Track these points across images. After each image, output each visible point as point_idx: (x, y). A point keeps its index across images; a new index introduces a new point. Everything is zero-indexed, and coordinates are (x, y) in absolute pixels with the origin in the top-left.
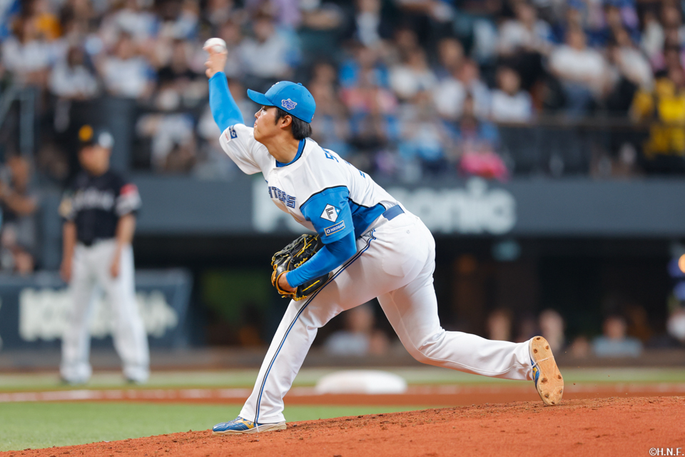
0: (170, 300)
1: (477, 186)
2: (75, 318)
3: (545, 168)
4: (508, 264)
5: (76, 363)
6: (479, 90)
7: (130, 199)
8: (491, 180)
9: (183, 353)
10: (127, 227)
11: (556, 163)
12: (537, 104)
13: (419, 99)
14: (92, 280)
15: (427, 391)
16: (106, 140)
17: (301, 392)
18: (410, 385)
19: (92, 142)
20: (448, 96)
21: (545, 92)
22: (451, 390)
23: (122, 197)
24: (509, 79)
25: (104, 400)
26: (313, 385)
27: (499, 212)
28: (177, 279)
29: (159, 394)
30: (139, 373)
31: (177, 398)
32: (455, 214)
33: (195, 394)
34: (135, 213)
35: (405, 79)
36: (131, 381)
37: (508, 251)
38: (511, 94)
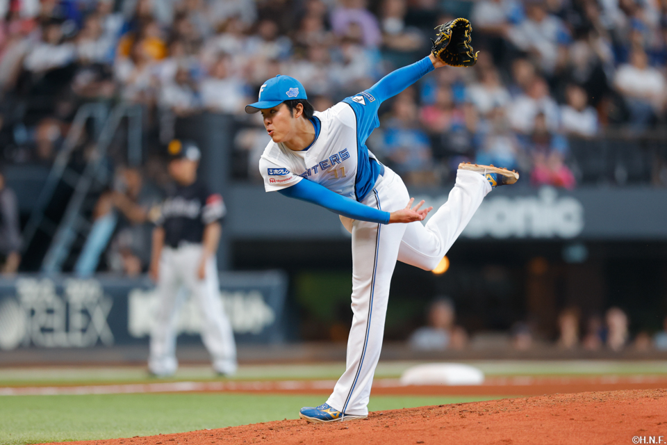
0: (267, 299)
1: (548, 194)
2: (163, 317)
3: (611, 177)
4: (577, 266)
5: (163, 358)
6: (549, 106)
7: (216, 208)
8: (561, 190)
9: (279, 348)
10: (213, 234)
11: (621, 173)
12: (602, 118)
13: (494, 114)
14: (179, 282)
15: (503, 383)
16: (193, 154)
17: (386, 384)
18: (487, 376)
19: (180, 156)
20: (522, 112)
21: (610, 107)
22: (524, 381)
23: (208, 206)
24: (577, 96)
25: (207, 391)
26: (398, 377)
27: (568, 217)
28: (273, 280)
29: (256, 386)
30: (228, 366)
31: (274, 389)
32: (528, 219)
33: (290, 385)
34: (221, 221)
35: (484, 96)
36: (221, 374)
37: (577, 254)
38: (580, 110)
